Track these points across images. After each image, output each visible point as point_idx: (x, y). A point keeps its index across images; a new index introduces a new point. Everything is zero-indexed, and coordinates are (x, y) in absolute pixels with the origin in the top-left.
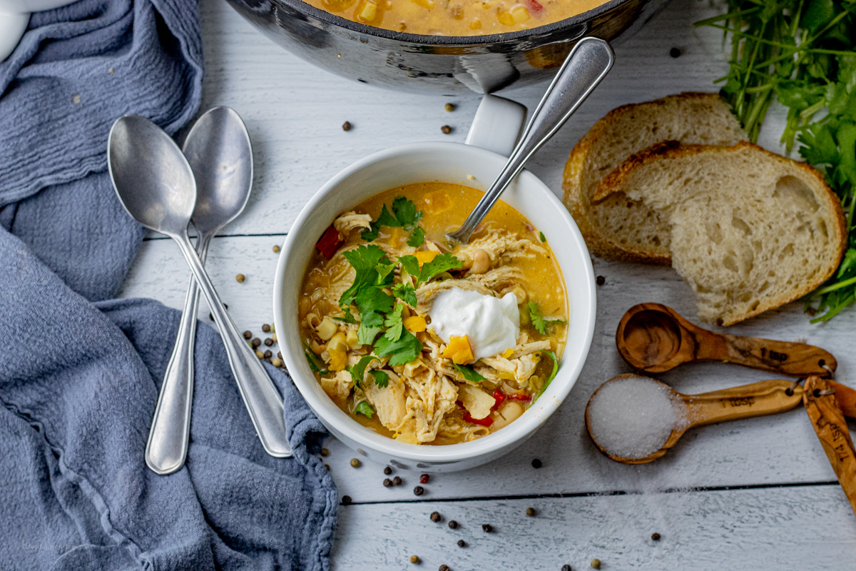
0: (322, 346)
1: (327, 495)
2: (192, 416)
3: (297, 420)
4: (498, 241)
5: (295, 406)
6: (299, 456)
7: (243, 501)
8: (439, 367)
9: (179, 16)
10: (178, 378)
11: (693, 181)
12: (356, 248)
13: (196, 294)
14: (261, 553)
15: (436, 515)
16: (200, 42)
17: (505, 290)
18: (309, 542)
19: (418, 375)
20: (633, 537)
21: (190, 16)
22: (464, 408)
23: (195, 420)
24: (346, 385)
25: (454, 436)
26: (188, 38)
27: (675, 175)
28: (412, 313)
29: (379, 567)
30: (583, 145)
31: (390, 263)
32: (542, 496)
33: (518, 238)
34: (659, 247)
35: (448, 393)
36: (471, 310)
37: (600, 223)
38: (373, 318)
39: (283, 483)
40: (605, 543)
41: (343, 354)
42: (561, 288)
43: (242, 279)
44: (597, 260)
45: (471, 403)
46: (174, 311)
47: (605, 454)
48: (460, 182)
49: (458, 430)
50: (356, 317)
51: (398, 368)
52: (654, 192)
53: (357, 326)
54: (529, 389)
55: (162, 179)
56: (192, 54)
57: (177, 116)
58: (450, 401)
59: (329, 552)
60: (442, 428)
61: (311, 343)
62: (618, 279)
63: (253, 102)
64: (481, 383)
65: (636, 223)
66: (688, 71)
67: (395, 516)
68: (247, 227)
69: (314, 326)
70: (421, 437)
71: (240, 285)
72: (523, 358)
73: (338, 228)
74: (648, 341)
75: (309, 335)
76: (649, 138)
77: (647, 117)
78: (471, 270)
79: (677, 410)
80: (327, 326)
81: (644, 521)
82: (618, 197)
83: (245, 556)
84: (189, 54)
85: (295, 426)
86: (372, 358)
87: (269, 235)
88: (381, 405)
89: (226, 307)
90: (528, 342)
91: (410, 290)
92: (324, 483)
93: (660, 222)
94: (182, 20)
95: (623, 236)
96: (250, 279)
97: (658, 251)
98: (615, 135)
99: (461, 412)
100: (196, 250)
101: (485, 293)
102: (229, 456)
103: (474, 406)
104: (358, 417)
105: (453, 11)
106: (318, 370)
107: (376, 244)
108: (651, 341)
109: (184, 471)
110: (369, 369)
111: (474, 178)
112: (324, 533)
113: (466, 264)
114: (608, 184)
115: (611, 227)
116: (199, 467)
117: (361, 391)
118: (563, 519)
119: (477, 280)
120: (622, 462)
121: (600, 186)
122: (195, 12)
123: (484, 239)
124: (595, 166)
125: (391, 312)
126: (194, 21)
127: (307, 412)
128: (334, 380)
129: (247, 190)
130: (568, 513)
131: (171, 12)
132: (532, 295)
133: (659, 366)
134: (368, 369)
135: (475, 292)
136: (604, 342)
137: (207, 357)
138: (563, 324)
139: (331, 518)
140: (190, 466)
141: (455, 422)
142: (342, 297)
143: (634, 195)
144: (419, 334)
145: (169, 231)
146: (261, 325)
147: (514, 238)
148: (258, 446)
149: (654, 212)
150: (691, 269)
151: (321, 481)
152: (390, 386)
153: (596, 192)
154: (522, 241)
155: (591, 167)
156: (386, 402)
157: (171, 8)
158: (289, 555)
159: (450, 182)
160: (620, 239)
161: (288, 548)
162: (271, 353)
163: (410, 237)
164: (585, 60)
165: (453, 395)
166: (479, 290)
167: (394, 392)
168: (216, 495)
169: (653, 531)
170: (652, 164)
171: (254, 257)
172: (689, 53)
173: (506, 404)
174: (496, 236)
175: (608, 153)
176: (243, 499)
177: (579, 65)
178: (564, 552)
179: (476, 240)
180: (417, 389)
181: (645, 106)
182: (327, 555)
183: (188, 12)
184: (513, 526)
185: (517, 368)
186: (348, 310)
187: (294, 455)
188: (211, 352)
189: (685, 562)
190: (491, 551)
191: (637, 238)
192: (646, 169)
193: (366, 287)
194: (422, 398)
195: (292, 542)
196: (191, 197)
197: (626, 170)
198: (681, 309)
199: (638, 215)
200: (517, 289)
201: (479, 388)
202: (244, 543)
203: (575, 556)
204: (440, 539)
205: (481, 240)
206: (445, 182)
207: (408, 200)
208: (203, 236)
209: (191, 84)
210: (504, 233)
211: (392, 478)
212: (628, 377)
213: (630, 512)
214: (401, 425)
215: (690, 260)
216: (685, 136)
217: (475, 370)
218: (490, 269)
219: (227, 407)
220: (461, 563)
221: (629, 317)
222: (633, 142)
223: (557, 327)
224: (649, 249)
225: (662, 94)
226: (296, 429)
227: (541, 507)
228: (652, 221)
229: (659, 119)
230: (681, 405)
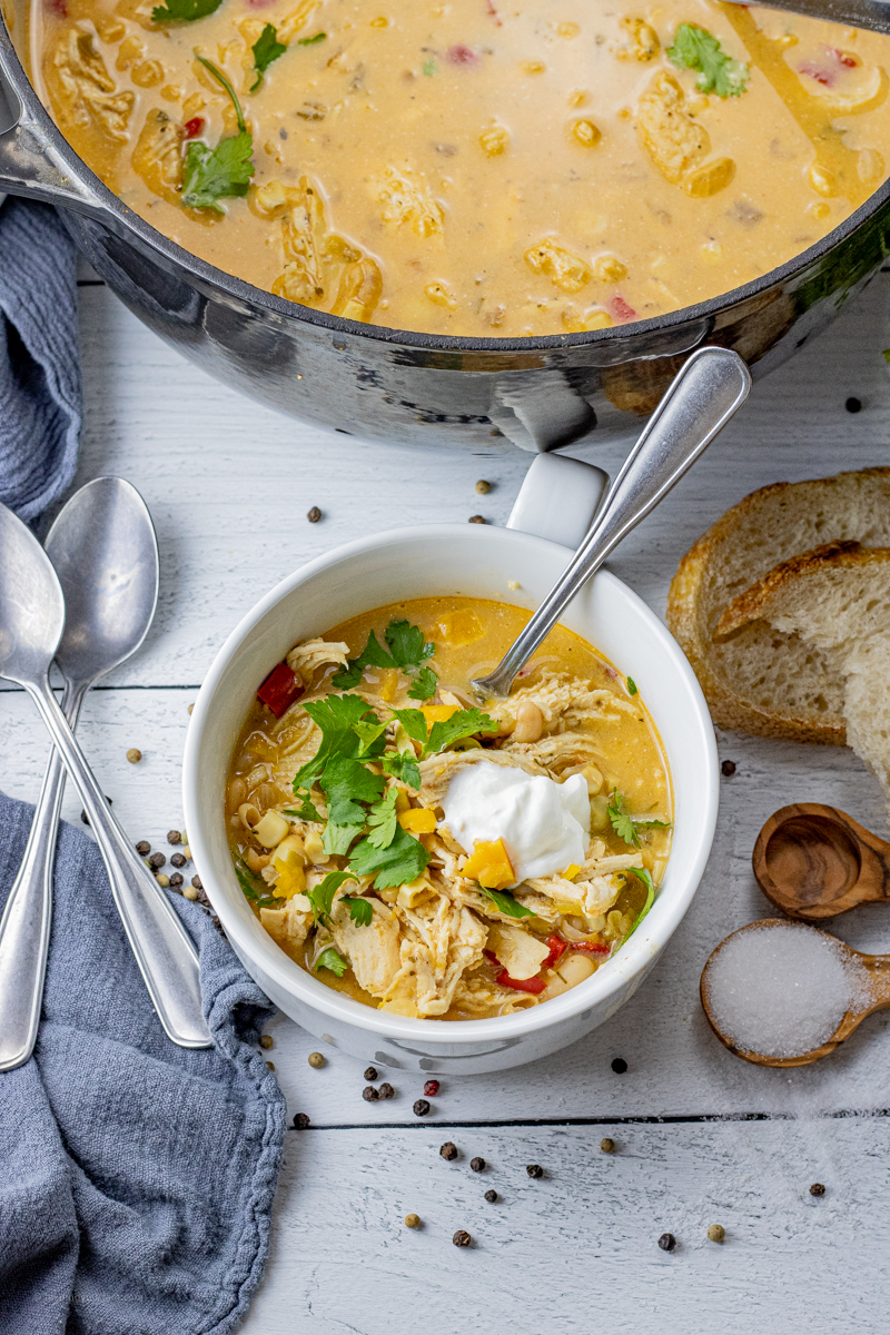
0: (264, 858)
1: (269, 1111)
2: (46, 977)
3: (221, 985)
4: (558, 691)
5: (218, 962)
6: (222, 1044)
7: (129, 1118)
8: (456, 893)
9: (45, 329)
10: (26, 914)
11: (881, 605)
12: (323, 698)
13: (60, 778)
14: (157, 1205)
15: (449, 1148)
16: (79, 375)
17: (568, 770)
18: (237, 1189)
19: (422, 905)
20: (781, 1190)
21: (61, 330)
22: (498, 963)
23: (53, 983)
24: (301, 920)
25: (480, 1009)
26: (58, 366)
27: (851, 594)
28: (413, 803)
29: (353, 1233)
30: (700, 547)
31: (378, 723)
32: (626, 1121)
33: (591, 688)
34: (825, 714)
35: (470, 934)
36: (509, 797)
37: (728, 671)
38: (349, 812)
39: (196, 1087)
40: (733, 1200)
41: (298, 871)
42: (662, 769)
43: (137, 757)
44: (723, 735)
45: (509, 954)
46: (23, 805)
47: (733, 1050)
48: (496, 596)
49: (488, 998)
50: (320, 810)
51: (388, 893)
52: (817, 621)
53: (321, 825)
54: (607, 933)
55: (10, 592)
56: (63, 391)
57: (38, 492)
58: (475, 948)
59: (269, 1207)
60: (461, 995)
61: (246, 852)
62: (758, 766)
63: (162, 475)
64: (527, 922)
65: (787, 672)
66: (874, 434)
67: (381, 1149)
68: (147, 673)
69: (251, 825)
70: (425, 1006)
71: (132, 767)
72: (597, 881)
73: (294, 666)
74: (806, 868)
75: (241, 839)
76: (810, 537)
77: (807, 505)
78: (513, 736)
79: (854, 979)
80: (272, 824)
81: (798, 1164)
82: (758, 629)
83: (128, 1208)
84: (59, 391)
85: (216, 994)
86: (347, 876)
87: (183, 687)
88: (360, 954)
89: (110, 801)
90: (605, 855)
91: (409, 762)
92: (263, 1089)
93: (827, 673)
94: (49, 337)
95: (766, 694)
96: (150, 758)
97: (823, 719)
98: (753, 531)
99: (492, 969)
100: (62, 707)
101: (535, 773)
102: (107, 1043)
103: (513, 959)
104: (321, 973)
105: (488, 317)
106: (256, 898)
107: (357, 694)
108: (812, 868)
109: (32, 1066)
110: (341, 896)
111: (519, 587)
112: (261, 1174)
113: (505, 726)
114: (742, 607)
115: (747, 679)
116: (57, 1061)
117: (326, 931)
118: (662, 1158)
119: (522, 752)
120: (759, 1064)
121: (728, 611)
122: (70, 324)
123: (535, 687)
124: (720, 580)
125: (377, 803)
126: (68, 339)
127: (238, 971)
128: (282, 912)
129: (148, 614)
130: (671, 1150)
131: (32, 323)
132: (613, 781)
133: (824, 907)
134: (339, 894)
135: (519, 770)
136: (733, 869)
137: (74, 880)
138: (663, 828)
139: (275, 1149)
140: (42, 1059)
141: (483, 986)
142: (298, 775)
143: (784, 625)
144: (424, 837)
145: (18, 675)
146: (166, 833)
147: (584, 688)
148: (156, 1028)
149: (817, 655)
150: (877, 747)
151: (258, 1088)
152: (374, 924)
153: (721, 620)
154: (597, 693)
155: (713, 581)
156: (367, 949)
157: (31, 316)
158: (202, 1209)
159: (479, 596)
160: (760, 699)
161: (200, 1198)
162: (181, 877)
163: (413, 684)
164: (702, 385)
165: (479, 938)
166: (525, 767)
167: (382, 934)
168: (83, 1106)
169: (812, 1181)
170: (814, 576)
171: (156, 722)
172: (877, 407)
173: (566, 957)
174: (554, 684)
175: (741, 561)
176: (127, 1114)
177: (693, 393)
178: (664, 1213)
179: (522, 690)
180: (420, 928)
181: (804, 487)
182: (265, 1212)
183: (59, 325)
184: (578, 1169)
185: (586, 894)
186: (308, 797)
187: (215, 1043)
188: (82, 873)
189: (865, 1232)
190: (540, 1210)
191: (788, 697)
192: (804, 583)
193: (338, 760)
194: (428, 943)
195: (208, 1188)
196: (56, 622)
197: (771, 583)
198: (862, 817)
199: (791, 659)
200: (589, 769)
201: (523, 930)
202: (127, 1188)
203: (681, 1220)
204: (456, 1189)
205: (530, 690)
206: (472, 596)
207: (412, 624)
208: (75, 685)
209: (61, 442)
210: (568, 680)
211: (377, 1086)
212: (772, 924)
213: (774, 1148)
214: (392, 986)
215: (876, 733)
216: (869, 535)
217: (517, 900)
218: (544, 735)
219: (105, 964)
220: (491, 1229)
221: (774, 827)
222: (783, 544)
223: (655, 833)
224: (808, 716)
225: (833, 470)
226: (218, 998)
227: (625, 1138)
228: (813, 670)
229: (826, 508)
230: (860, 971)
